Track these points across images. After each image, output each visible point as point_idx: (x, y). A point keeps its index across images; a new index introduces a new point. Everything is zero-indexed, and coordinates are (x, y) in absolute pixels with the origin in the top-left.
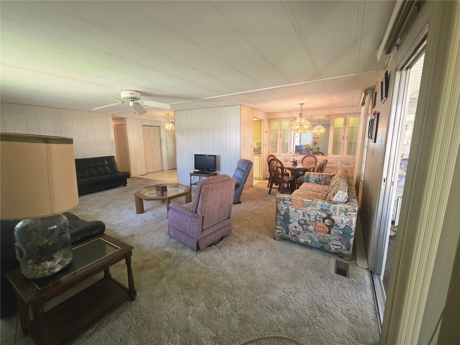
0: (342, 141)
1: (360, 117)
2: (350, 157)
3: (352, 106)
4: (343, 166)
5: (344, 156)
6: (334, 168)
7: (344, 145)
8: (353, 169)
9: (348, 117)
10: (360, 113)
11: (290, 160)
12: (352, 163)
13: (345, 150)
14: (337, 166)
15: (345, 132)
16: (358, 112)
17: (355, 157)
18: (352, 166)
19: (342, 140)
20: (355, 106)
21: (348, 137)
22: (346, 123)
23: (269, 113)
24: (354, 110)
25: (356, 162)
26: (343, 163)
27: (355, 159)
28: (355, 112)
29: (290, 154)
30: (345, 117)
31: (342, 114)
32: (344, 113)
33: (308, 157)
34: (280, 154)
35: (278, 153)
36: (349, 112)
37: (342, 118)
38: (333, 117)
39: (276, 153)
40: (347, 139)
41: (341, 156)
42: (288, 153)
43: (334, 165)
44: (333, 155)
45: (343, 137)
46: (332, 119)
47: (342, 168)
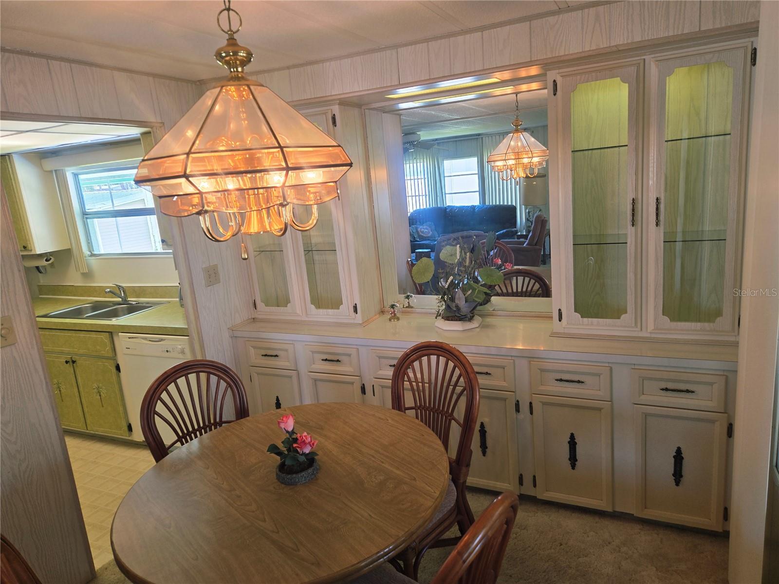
0: (629, 234)
4: (646, 398)
5: (651, 327)
6: (600, 409)
7: (641, 256)
9: (653, 70)
10: (735, 33)
11: (349, 355)
12: (710, 384)
14: (611, 400)
15: (640, 172)
16: (720, 24)
19: (630, 231)
21: (662, 206)
22: (642, 108)
24: (689, 15)
26: (644, 379)
28: (703, 29)
29: (356, 311)
30: (633, 70)
31: (615, 49)
32: (632, 43)
33: (428, 355)
34: (307, 314)
35: (299, 312)
36: (662, 34)
37: (619, 79)
38: (562, 76)
39: (286, 307)
40: (662, 218)
41: (633, 325)
42: (346, 307)
43: (592, 391)
44: (585, 320)
45: (633, 210)
46: (555, 94)
47: (643, 413)
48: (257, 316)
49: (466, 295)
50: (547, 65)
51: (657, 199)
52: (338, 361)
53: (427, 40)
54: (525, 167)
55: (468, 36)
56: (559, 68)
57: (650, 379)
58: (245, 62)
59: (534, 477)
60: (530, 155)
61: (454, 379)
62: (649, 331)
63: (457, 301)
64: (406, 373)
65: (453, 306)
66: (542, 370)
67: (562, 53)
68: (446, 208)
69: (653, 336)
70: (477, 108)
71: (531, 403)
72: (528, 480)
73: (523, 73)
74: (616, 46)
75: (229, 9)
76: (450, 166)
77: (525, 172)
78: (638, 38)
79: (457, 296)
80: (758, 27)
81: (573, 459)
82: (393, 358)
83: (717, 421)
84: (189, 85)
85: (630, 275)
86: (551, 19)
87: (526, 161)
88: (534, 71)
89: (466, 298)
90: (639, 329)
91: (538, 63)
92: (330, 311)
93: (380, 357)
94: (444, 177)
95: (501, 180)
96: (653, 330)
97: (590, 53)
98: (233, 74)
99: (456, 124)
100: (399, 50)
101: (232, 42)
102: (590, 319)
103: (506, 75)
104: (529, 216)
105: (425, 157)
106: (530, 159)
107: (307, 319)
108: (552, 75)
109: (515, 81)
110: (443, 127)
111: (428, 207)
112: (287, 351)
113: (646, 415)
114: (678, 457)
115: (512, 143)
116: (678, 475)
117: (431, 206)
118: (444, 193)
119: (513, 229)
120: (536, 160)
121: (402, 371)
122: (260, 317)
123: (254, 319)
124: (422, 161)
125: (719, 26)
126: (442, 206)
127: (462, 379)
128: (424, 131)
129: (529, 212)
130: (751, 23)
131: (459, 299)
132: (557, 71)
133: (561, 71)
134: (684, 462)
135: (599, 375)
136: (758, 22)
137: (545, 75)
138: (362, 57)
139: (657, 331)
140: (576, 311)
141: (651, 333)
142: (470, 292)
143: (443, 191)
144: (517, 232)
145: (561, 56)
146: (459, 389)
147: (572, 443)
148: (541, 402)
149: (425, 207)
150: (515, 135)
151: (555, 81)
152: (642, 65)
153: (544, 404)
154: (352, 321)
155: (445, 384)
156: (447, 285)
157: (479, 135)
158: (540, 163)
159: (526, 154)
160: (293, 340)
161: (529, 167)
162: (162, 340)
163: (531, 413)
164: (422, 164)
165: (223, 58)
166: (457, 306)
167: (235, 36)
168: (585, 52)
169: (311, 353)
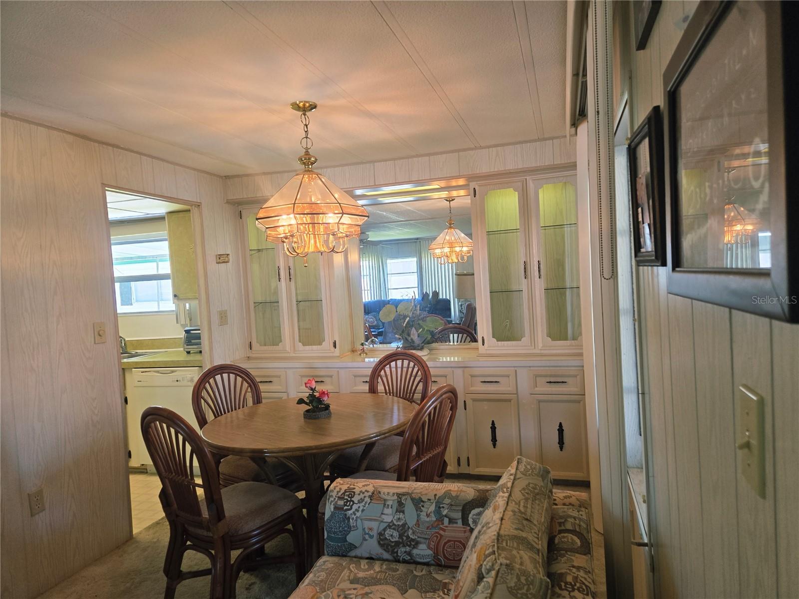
0: (524, 285)
1: (575, 184)
2: (561, 347)
3: (539, 140)
4: (538, 389)
5: (540, 345)
6: (510, 401)
7: (531, 298)
8: (579, 402)
9: (531, 185)
10: (573, 166)
11: (331, 377)
12: (575, 376)
13: (539, 320)
14: (517, 394)
15: (528, 245)
16: (564, 161)
17: (581, 346)
18: (571, 388)
19: (524, 281)
20: (552, 138)
21: (542, 266)
22: (527, 207)
23: (227, 177)
24: (547, 155)
25: (585, 369)
26: (536, 376)
27: (581, 355)
28: (555, 163)
29: (335, 346)
30: (520, 184)
31: (508, 172)
32: (517, 169)
33: (396, 360)
34: (295, 350)
35: (288, 348)
36: (534, 165)
37: (512, 189)
38: (479, 186)
39: (278, 345)
40: (542, 273)
41: (529, 345)
42: (327, 344)
43: (505, 387)
44: (499, 342)
45: (525, 268)
46: (475, 197)
47: (537, 400)
48: (251, 355)
49: (419, 332)
50: (471, 178)
51: (538, 261)
52: (322, 381)
53: (394, 159)
54: (457, 255)
55: (420, 159)
56: (477, 181)
57: (541, 376)
58: (312, 164)
59: (468, 458)
60: (461, 245)
61: (414, 373)
62: (540, 348)
63: (412, 336)
64: (379, 375)
65: (409, 339)
66: (472, 376)
67: (478, 172)
68: (389, 300)
69: (542, 352)
70: (419, 212)
71: (465, 401)
72: (464, 461)
73: (454, 183)
74: (509, 170)
75: (307, 138)
76: (393, 265)
77: (457, 258)
78: (520, 166)
79: (412, 332)
80: (576, 165)
81: (494, 440)
82: (366, 376)
83: (581, 401)
84: (218, 179)
85: (526, 311)
86: (471, 152)
87: (458, 249)
88: (461, 182)
89: (418, 334)
90: (533, 347)
91: (464, 177)
92: (315, 347)
93: (355, 376)
94: (387, 274)
95: (439, 265)
96: (542, 347)
97: (494, 173)
98: (306, 169)
99: (401, 226)
100: (375, 164)
101: (307, 153)
102: (503, 342)
103: (443, 184)
104: (462, 309)
105: (370, 256)
106: (461, 248)
107: (294, 355)
108: (473, 185)
109: (448, 188)
110: (390, 229)
111: (373, 299)
112: (280, 377)
113: (539, 401)
114: (561, 430)
115: (447, 238)
116: (561, 443)
117: (376, 299)
118: (387, 289)
119: (449, 319)
120: (465, 249)
121: (377, 373)
122: (254, 356)
123: (248, 357)
124: (367, 259)
125: (563, 162)
126: (385, 299)
127: (419, 373)
128: (373, 231)
129: (461, 305)
130: (573, 162)
131: (414, 334)
132: (476, 183)
133: (478, 182)
134: (564, 432)
135: (508, 376)
136: (576, 162)
137: (468, 185)
138: (350, 167)
139: (544, 348)
140: (493, 337)
141: (541, 350)
142: (421, 330)
143: (387, 287)
144: (452, 321)
145: (477, 174)
146: (418, 379)
147: (493, 428)
148: (472, 399)
149: (370, 300)
150: (449, 230)
151: (474, 189)
152: (525, 182)
153: (474, 400)
154: (331, 355)
155: (408, 376)
156: (405, 324)
157: (417, 239)
158: (468, 252)
159: (458, 244)
160: (285, 368)
161: (459, 255)
162: (173, 372)
163: (465, 409)
164: (367, 262)
165: (303, 160)
166: (412, 339)
167: (309, 150)
168: (491, 172)
169: (300, 377)
